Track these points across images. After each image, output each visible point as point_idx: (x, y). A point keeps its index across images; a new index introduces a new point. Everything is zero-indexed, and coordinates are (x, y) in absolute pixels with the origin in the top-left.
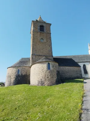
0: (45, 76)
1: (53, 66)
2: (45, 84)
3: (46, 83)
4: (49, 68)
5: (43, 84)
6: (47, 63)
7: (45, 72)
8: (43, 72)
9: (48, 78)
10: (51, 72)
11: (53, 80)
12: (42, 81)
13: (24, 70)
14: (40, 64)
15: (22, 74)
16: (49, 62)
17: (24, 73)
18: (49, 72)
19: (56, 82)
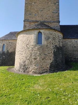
0: (31, 55)
1: (47, 39)
2: (30, 69)
3: (32, 68)
4: (39, 41)
5: (27, 69)
6: (36, 32)
7: (30, 49)
8: (28, 48)
9: (35, 59)
10: (42, 49)
11: (45, 64)
12: (25, 65)
13: (11, 45)
14: (25, 35)
15: (8, 51)
16: (41, 31)
17: (11, 50)
18: (38, 49)
19: (50, 67)
